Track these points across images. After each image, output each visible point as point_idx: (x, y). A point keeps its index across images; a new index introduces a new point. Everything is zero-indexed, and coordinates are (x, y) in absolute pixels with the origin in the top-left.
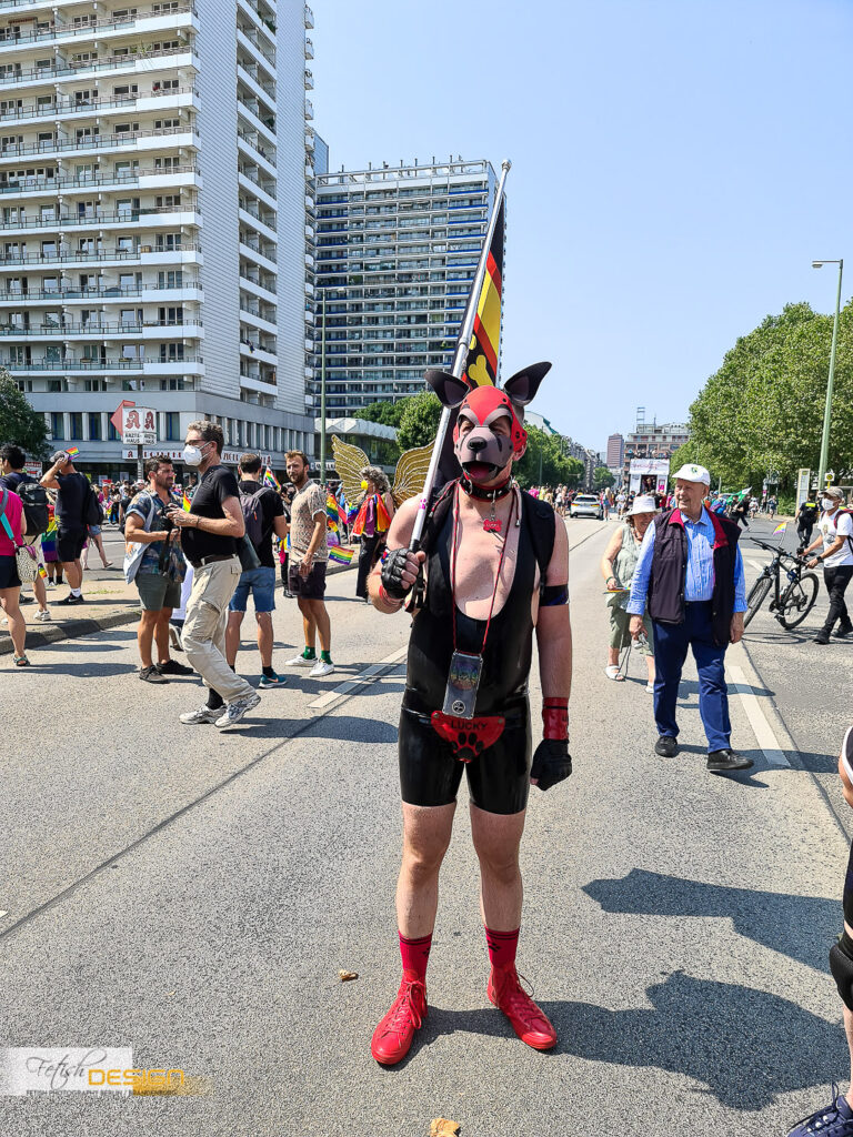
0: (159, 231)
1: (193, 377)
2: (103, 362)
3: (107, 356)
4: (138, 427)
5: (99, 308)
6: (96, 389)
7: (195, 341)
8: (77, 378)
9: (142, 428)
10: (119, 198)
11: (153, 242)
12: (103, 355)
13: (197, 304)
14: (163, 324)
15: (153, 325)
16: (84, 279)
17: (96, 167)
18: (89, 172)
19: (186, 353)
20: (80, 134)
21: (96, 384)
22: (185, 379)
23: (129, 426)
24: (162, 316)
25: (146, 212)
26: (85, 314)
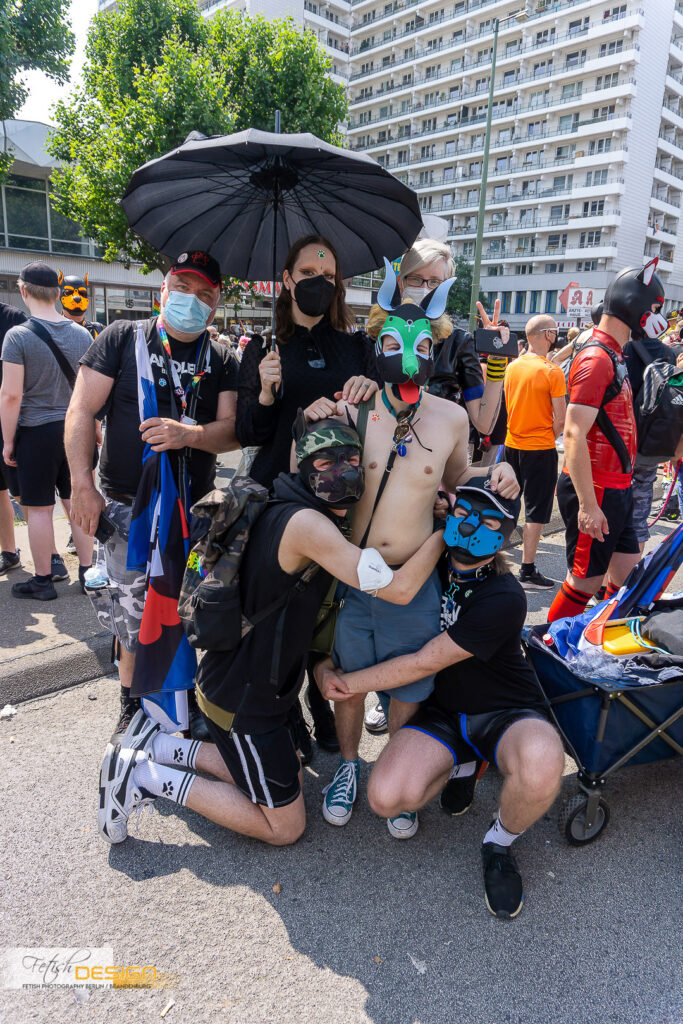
0: (592, 139)
1: (606, 259)
2: (533, 251)
3: (536, 245)
4: (580, 303)
5: (535, 208)
6: (524, 272)
7: (612, 228)
8: (511, 264)
9: (584, 304)
10: (562, 117)
11: (586, 148)
12: (533, 244)
13: (617, 196)
14: (585, 216)
15: (577, 217)
16: (525, 185)
17: (547, 92)
18: (541, 97)
19: (603, 239)
20: (536, 66)
21: (524, 268)
22: (600, 261)
23: (573, 303)
24: (586, 209)
25: (584, 123)
26: (523, 213)
